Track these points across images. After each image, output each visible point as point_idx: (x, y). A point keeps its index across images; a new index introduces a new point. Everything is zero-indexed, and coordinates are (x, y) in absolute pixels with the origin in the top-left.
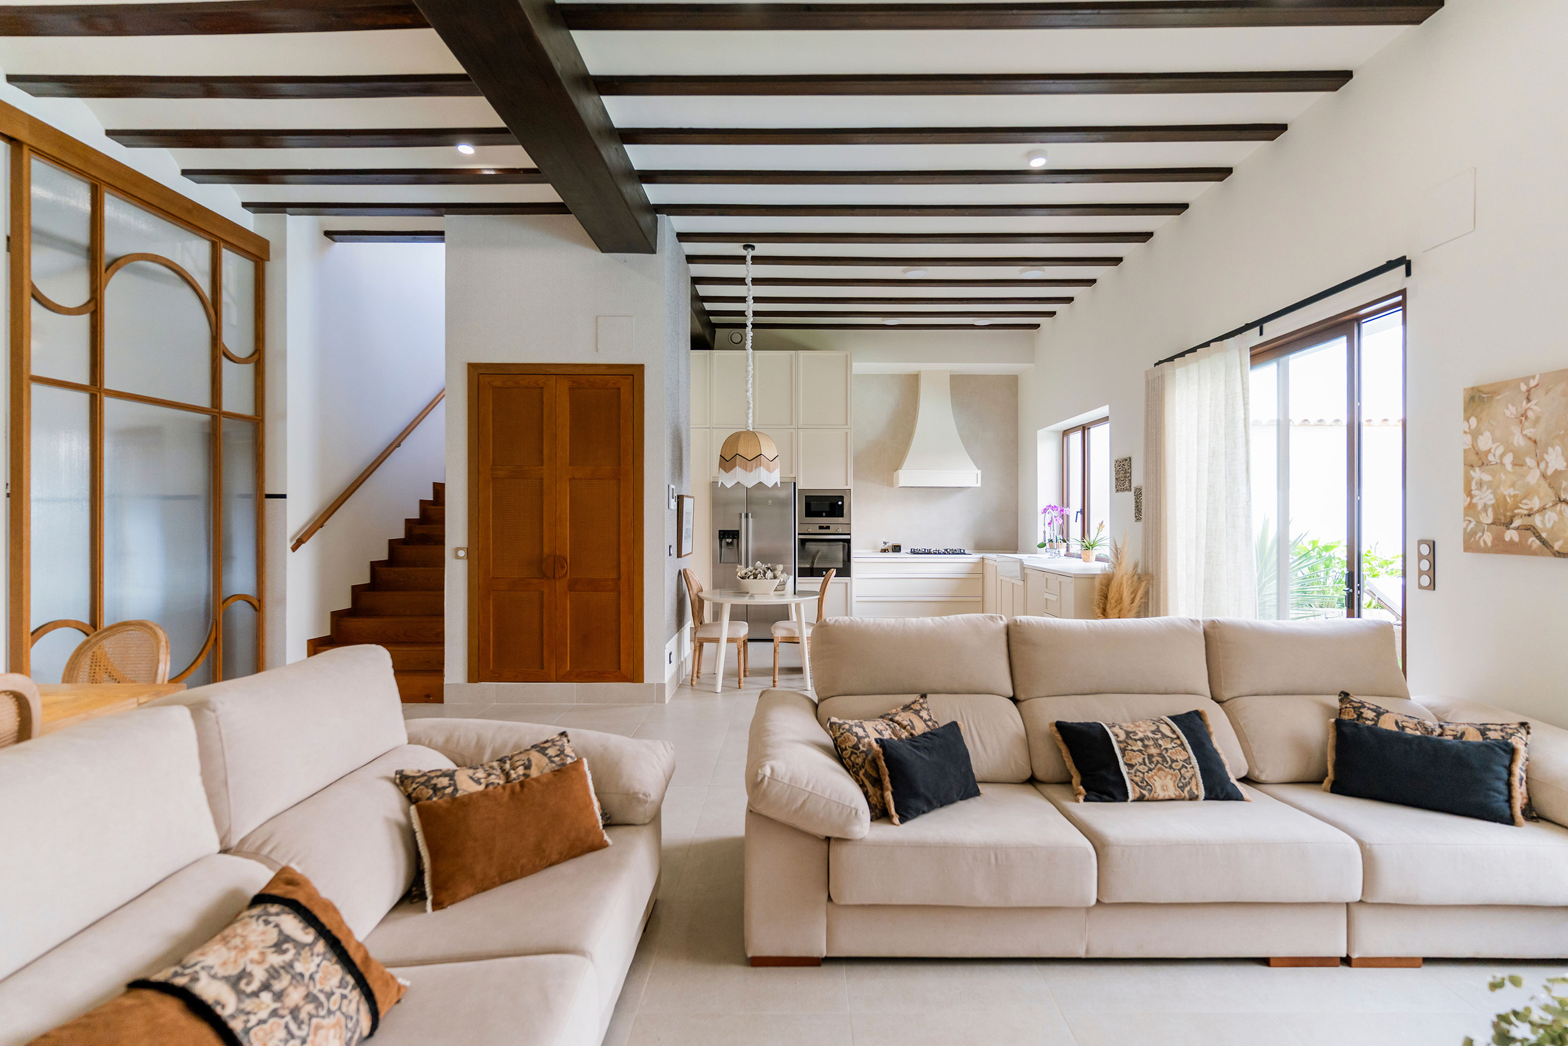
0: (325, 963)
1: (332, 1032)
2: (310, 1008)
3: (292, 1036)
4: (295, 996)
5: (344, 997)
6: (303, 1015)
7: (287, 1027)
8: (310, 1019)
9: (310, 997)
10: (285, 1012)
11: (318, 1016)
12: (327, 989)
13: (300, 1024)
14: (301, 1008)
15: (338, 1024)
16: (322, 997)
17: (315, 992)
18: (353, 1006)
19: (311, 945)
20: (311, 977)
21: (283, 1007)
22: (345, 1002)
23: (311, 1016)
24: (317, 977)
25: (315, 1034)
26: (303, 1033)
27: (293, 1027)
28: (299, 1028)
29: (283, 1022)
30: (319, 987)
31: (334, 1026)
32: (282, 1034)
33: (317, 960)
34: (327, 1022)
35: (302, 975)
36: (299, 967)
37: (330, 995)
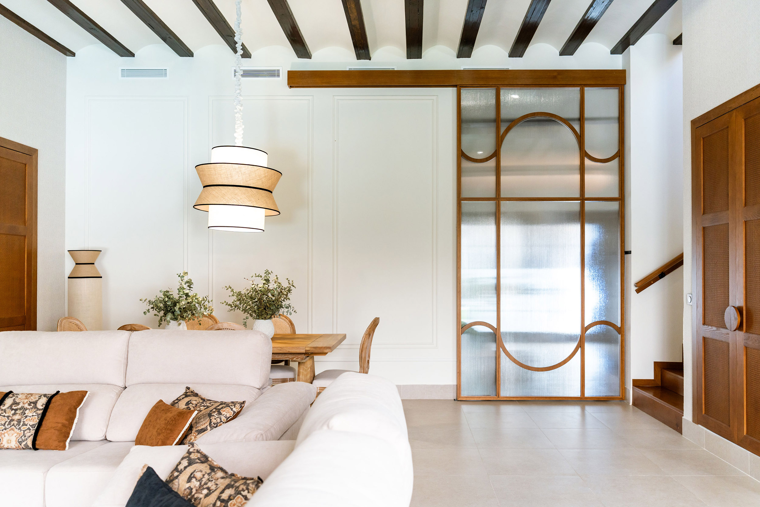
0: (36, 417)
1: (16, 434)
2: (15, 423)
3: (4, 425)
4: (17, 417)
5: (29, 429)
6: (12, 423)
7: (6, 422)
8: (12, 425)
9: (19, 421)
10: (10, 418)
11: (15, 427)
12: (26, 423)
13: (9, 424)
14: (14, 421)
15: (20, 434)
16: (22, 423)
17: (22, 420)
18: (29, 434)
19: (38, 409)
20: (26, 417)
21: (11, 417)
22: (28, 431)
23: (13, 425)
24: (28, 418)
25: (10, 430)
26: (7, 427)
27: (7, 423)
28: (8, 425)
29: (7, 420)
30: (25, 420)
31: (18, 433)
32: (3, 422)
33: (34, 414)
34: (16, 430)
35: (25, 414)
36: (27, 412)
37: (24, 424)
